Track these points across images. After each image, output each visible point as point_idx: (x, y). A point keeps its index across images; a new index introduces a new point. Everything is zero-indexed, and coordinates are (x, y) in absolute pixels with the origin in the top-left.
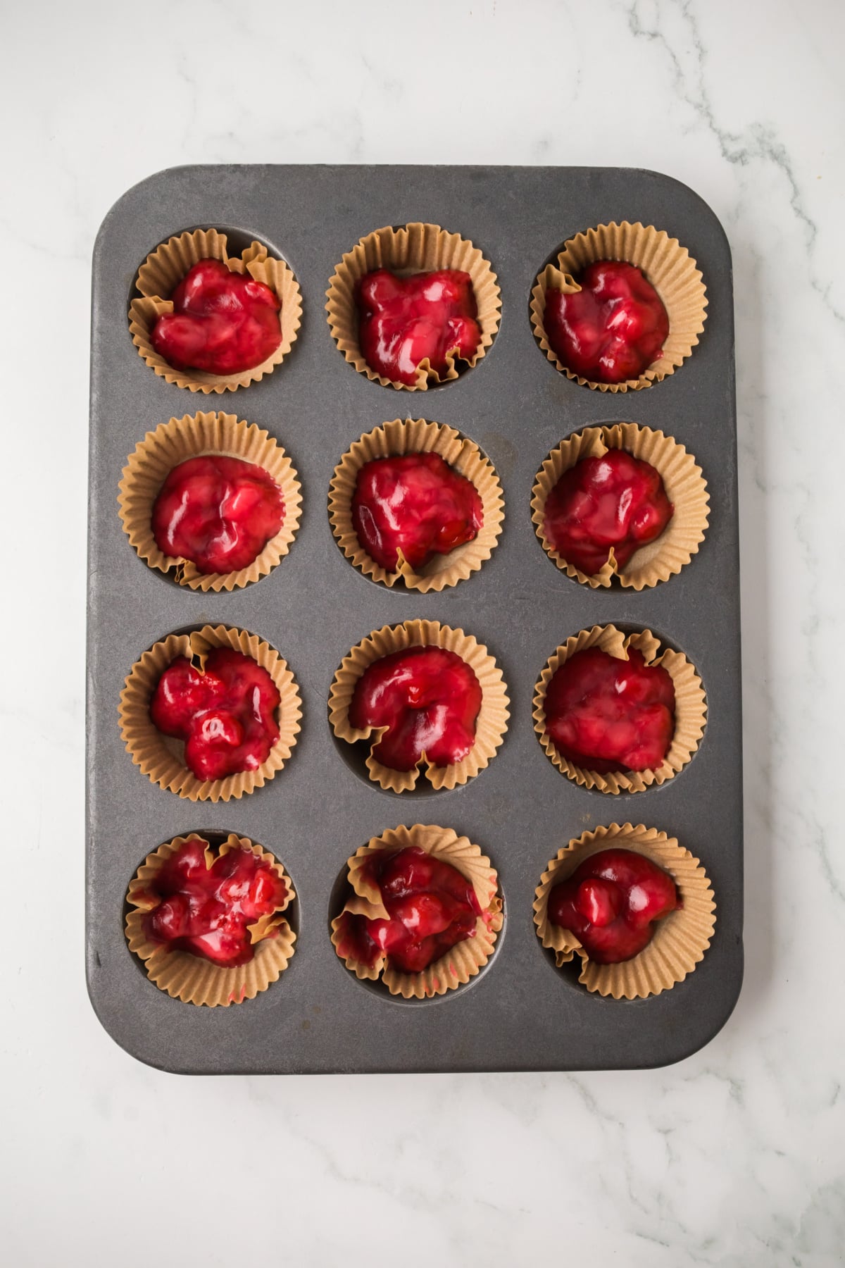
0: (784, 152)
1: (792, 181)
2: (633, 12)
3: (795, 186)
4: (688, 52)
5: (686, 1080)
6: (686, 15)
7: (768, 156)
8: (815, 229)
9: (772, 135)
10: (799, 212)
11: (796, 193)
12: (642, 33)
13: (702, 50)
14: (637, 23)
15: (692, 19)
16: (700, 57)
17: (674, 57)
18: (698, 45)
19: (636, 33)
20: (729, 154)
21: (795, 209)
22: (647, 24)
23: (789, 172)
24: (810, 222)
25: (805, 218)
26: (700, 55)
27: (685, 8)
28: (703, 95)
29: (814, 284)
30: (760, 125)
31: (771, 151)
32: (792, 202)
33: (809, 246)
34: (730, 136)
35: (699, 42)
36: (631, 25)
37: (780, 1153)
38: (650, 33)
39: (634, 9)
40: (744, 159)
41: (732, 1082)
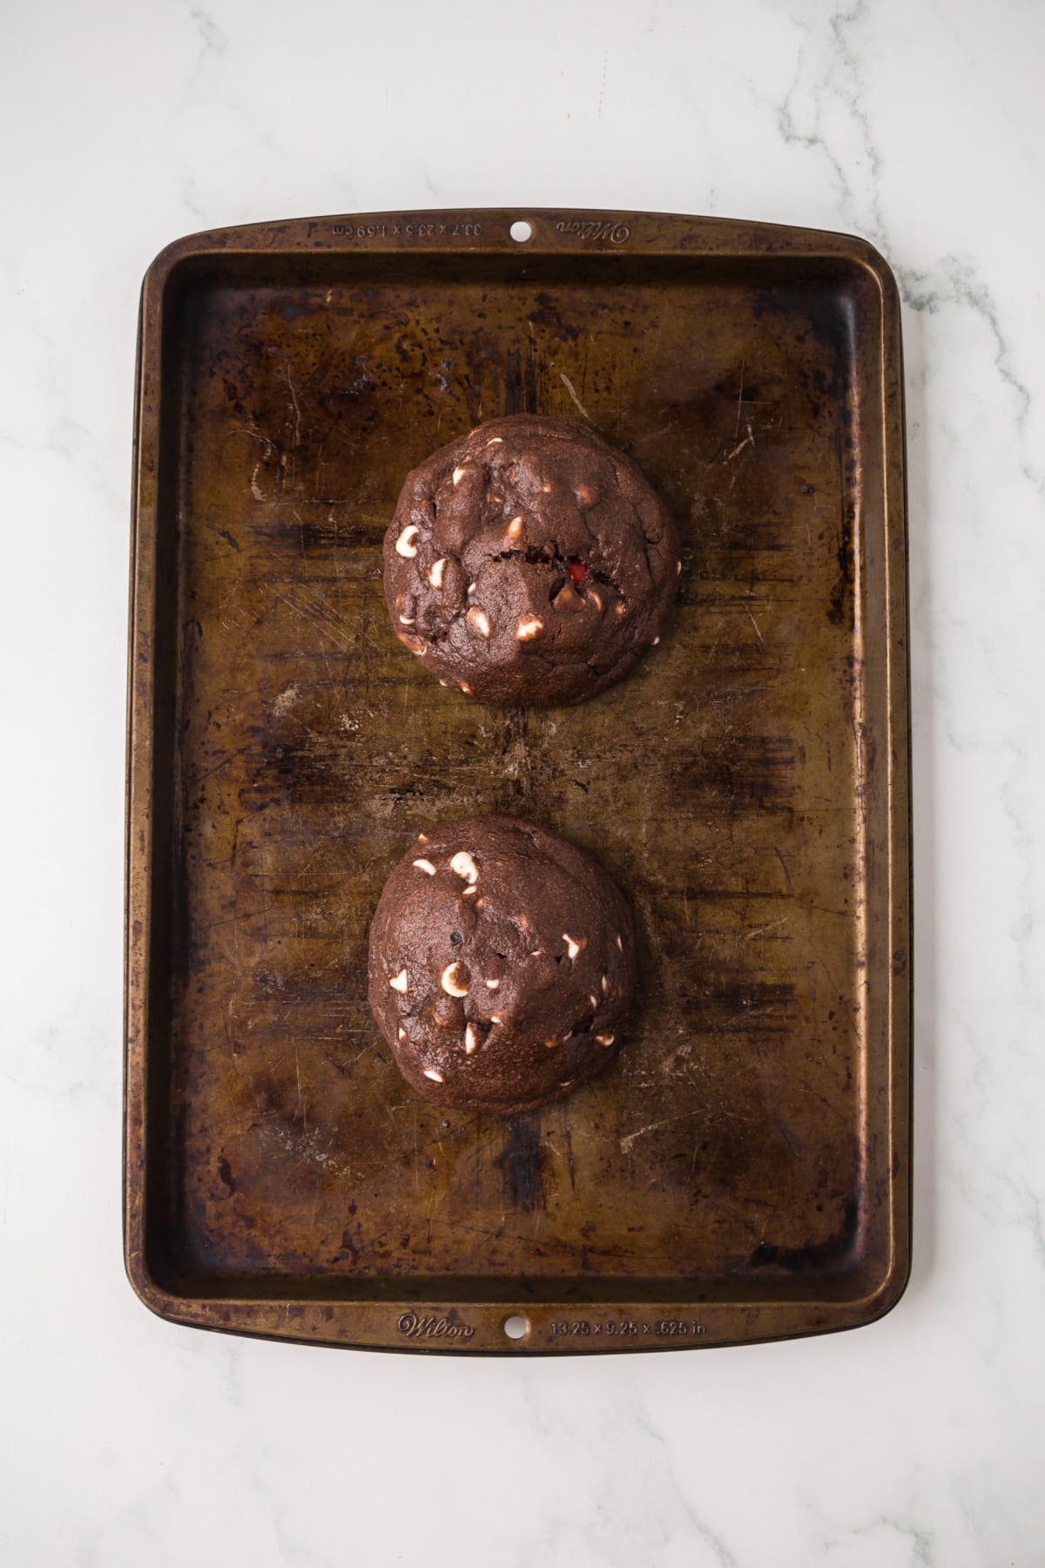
0: (986, 295)
1: (997, 334)
2: (783, 111)
3: (1001, 341)
4: (858, 163)
5: (855, 1532)
7: (965, 300)
8: (1028, 398)
9: (970, 272)
10: (1007, 375)
11: (1003, 349)
12: (797, 138)
13: (876, 160)
14: (789, 125)
15: (863, 118)
16: (874, 170)
17: (839, 170)
18: (872, 154)
19: (788, 139)
20: (913, 299)
21: (1001, 371)
22: (803, 126)
23: (994, 322)
24: (1021, 388)
25: (1015, 383)
26: (874, 167)
27: (854, 102)
28: (878, 220)
29: (1026, 471)
30: (954, 260)
31: (969, 294)
32: (997, 361)
33: (1021, 419)
34: (914, 274)
35: (872, 149)
36: (781, 127)
38: (807, 139)
39: (786, 105)
40: (932, 305)
41: (916, 1535)
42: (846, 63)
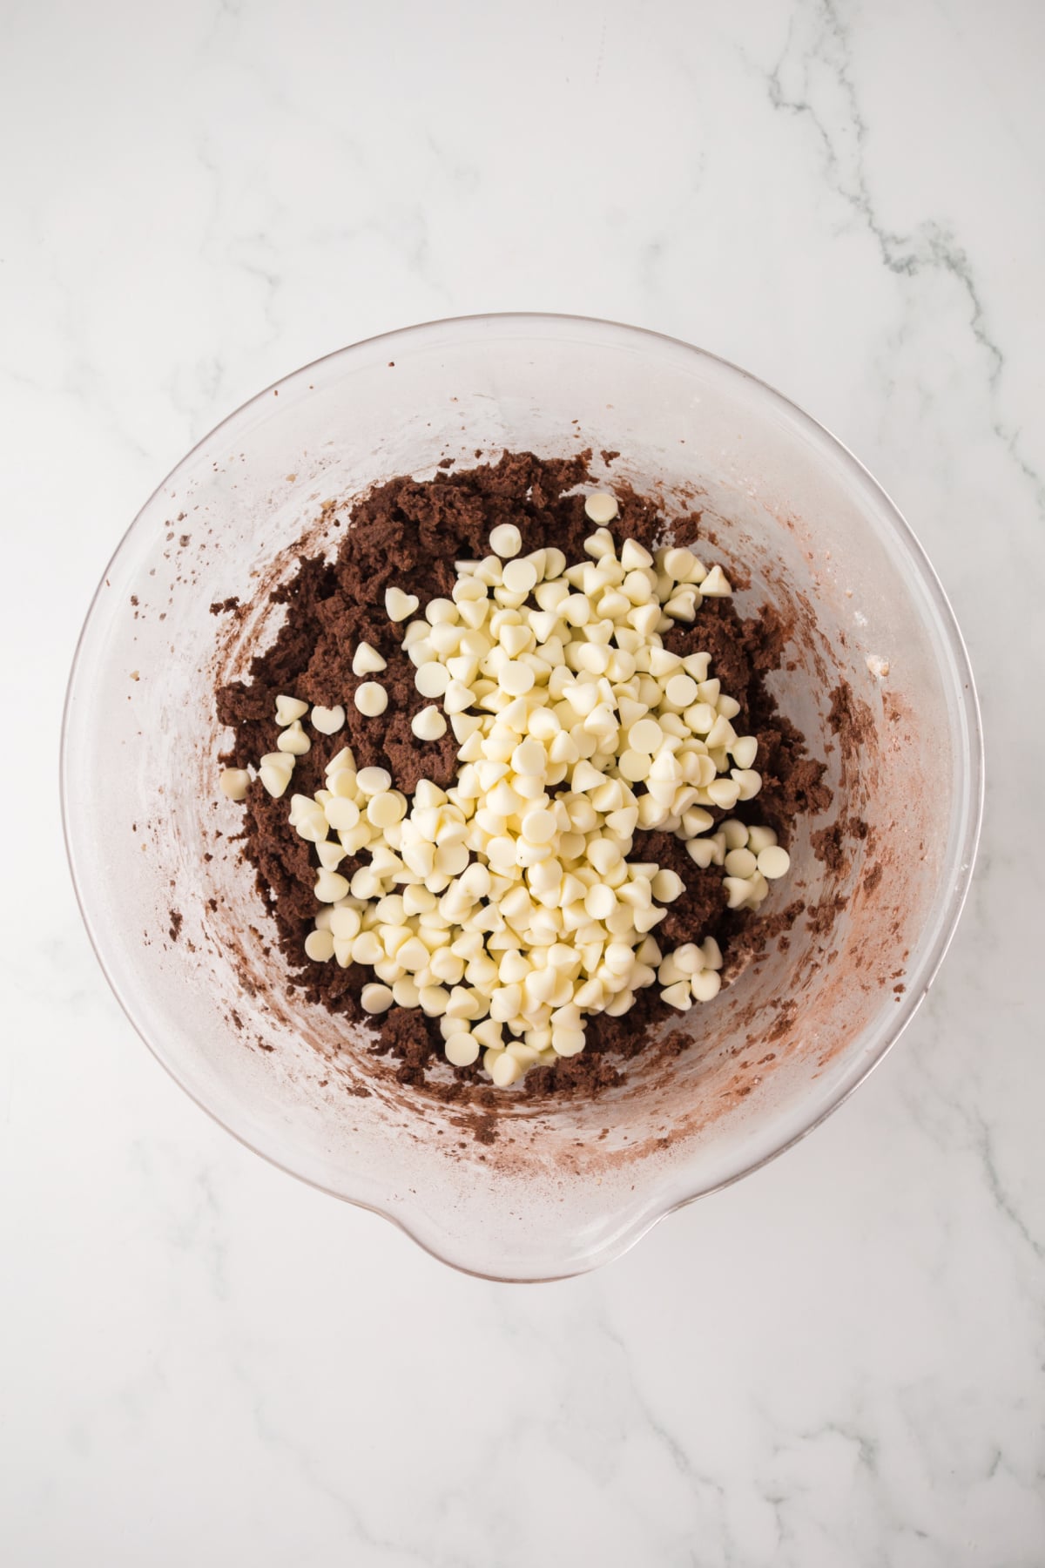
0: (964, 259)
1: (973, 296)
2: (773, 78)
3: (977, 304)
4: (844, 130)
5: (804, 1437)
6: (842, 81)
7: (943, 264)
8: (1001, 359)
9: (950, 237)
10: (981, 336)
11: (978, 311)
12: (786, 105)
13: (862, 127)
14: (779, 91)
15: (850, 86)
16: (859, 136)
17: (825, 136)
18: (857, 121)
19: (777, 105)
20: (893, 261)
21: (977, 332)
22: (792, 94)
23: (970, 285)
24: (995, 350)
25: (989, 344)
26: (859, 134)
27: (842, 71)
28: (862, 184)
29: (997, 430)
30: (934, 225)
31: (947, 258)
32: (972, 323)
33: (993, 380)
34: (894, 238)
35: (858, 116)
36: (771, 94)
37: (921, 1534)
38: (795, 106)
39: (775, 74)
40: (911, 268)
41: (862, 1441)
42: (835, 33)
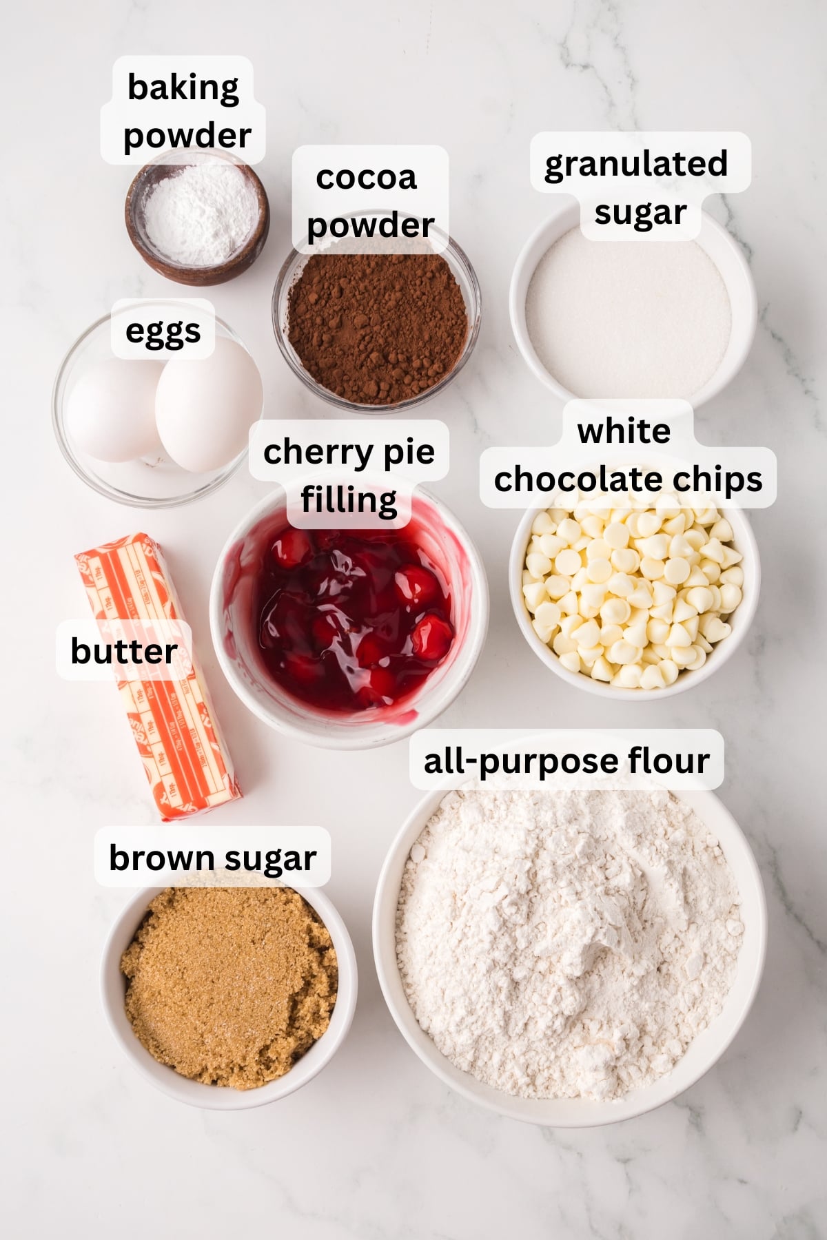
6: (616, 46)
37: (742, 1182)
